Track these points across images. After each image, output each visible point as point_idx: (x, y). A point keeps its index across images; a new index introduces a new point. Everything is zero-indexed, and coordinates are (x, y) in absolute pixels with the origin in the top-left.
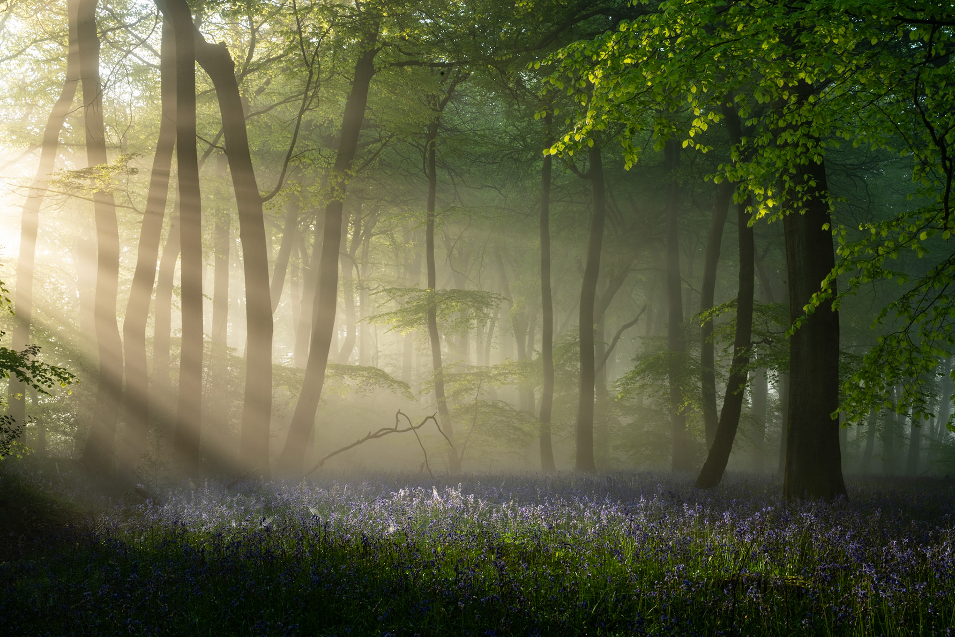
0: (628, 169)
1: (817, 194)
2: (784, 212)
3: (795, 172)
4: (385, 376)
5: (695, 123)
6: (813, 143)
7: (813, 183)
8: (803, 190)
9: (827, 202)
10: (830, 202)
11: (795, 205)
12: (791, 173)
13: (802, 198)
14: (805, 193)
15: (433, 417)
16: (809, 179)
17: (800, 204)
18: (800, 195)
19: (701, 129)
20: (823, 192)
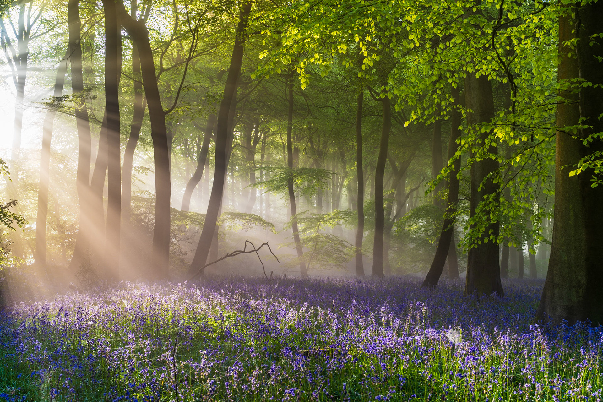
0: (303, 89)
1: (455, 107)
2: (435, 118)
3: (440, 93)
4: (260, 220)
5: (365, 61)
6: (450, 75)
7: (452, 100)
8: (446, 104)
9: (461, 112)
10: (463, 112)
11: (442, 114)
12: (438, 94)
13: (445, 109)
14: (447, 106)
15: (267, 244)
16: (450, 97)
17: (445, 113)
18: (444, 108)
19: (369, 66)
20: (458, 106)
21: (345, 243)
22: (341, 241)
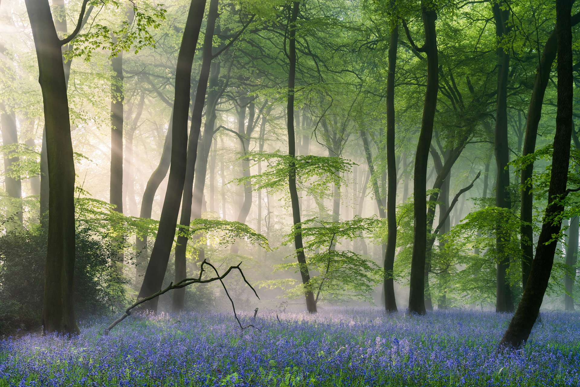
15: (237, 267)
21: (370, 264)
22: (364, 261)
